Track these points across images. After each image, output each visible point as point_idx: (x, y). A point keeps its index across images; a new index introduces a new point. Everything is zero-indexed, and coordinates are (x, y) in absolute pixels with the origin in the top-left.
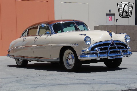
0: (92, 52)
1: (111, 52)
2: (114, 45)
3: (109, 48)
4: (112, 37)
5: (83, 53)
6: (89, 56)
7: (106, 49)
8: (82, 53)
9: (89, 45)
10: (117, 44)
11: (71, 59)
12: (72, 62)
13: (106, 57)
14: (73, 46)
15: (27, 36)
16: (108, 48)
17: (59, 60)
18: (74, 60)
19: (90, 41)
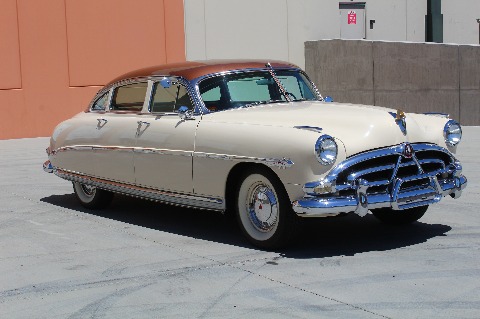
1: (405, 185)
2: (411, 159)
3: (394, 174)
4: (405, 132)
6: (326, 203)
7: (387, 174)
8: (305, 190)
9: (329, 165)
10: (421, 155)
11: (265, 202)
12: (268, 214)
13: (387, 205)
14: (269, 164)
15: (111, 111)
16: (391, 171)
17: (223, 206)
18: (276, 209)
19: (335, 151)
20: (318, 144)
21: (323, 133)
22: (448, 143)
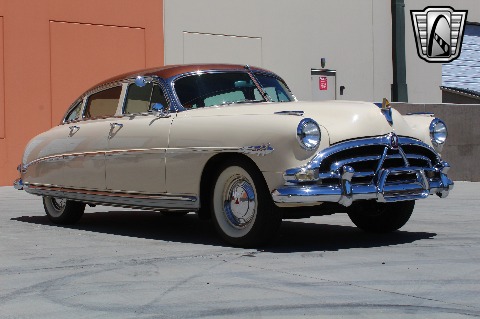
0: (323, 176)
1: (391, 178)
2: (397, 152)
3: (381, 163)
5: (292, 178)
6: (307, 190)
7: (372, 165)
8: (287, 178)
9: (314, 149)
11: (243, 200)
12: (245, 211)
13: (373, 196)
14: (252, 154)
15: (85, 120)
16: (377, 162)
17: (197, 204)
18: (253, 205)
19: (318, 136)
20: (300, 128)
21: (305, 116)
22: (434, 142)
